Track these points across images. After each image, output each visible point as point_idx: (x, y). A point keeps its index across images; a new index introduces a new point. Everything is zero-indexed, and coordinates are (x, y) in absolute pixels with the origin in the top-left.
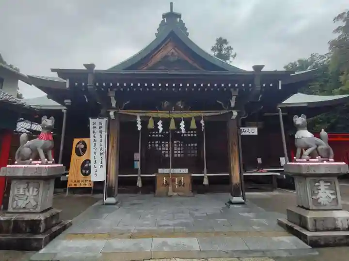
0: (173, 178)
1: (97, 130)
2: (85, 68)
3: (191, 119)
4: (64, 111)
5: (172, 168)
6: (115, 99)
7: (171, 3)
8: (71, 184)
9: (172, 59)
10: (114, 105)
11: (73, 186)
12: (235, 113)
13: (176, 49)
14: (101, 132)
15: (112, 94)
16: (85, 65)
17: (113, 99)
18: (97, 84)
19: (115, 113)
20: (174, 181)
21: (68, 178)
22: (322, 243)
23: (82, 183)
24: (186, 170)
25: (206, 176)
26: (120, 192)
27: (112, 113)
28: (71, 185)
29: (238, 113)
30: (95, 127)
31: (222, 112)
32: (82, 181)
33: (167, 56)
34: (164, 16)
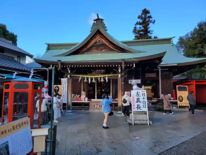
1: (64, 83)
3: (101, 77)
5: (97, 99)
7: (97, 14)
10: (69, 72)
13: (101, 38)
14: (65, 84)
15: (68, 69)
18: (62, 66)
19: (70, 76)
27: (69, 76)
29: (121, 75)
33: (96, 42)
34: (94, 21)
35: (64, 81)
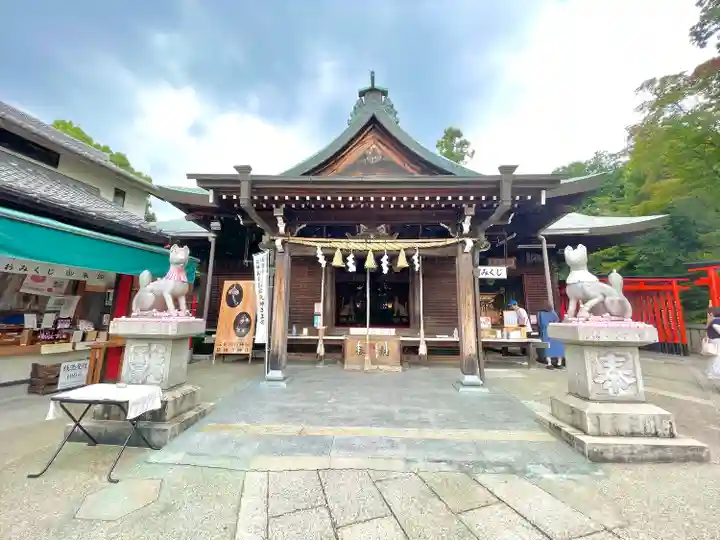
0: (373, 342)
1: (260, 270)
2: (236, 172)
3: (398, 252)
4: (212, 240)
5: (370, 327)
6: (285, 222)
7: (373, 73)
8: (219, 349)
9: (373, 160)
11: (222, 352)
12: (469, 243)
13: (379, 144)
15: (278, 213)
16: (237, 168)
17: (280, 220)
18: (256, 198)
19: (283, 243)
20: (372, 347)
22: (610, 455)
23: (236, 348)
24: (391, 331)
25: (422, 340)
26: (289, 361)
27: (278, 242)
29: (474, 242)
31: (449, 241)
32: (236, 344)
33: (365, 156)
34: (362, 94)
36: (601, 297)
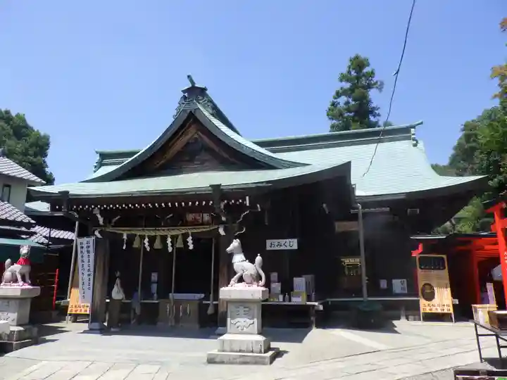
1: (85, 250)
3: (177, 236)
7: (189, 76)
11: (73, 312)
13: (199, 133)
14: (88, 252)
15: (96, 212)
17: (99, 216)
19: (101, 232)
21: (68, 302)
23: (83, 310)
24: (202, 297)
27: (97, 232)
28: (71, 311)
30: (82, 247)
32: (84, 306)
33: (188, 144)
35: (85, 246)
36: (242, 272)
